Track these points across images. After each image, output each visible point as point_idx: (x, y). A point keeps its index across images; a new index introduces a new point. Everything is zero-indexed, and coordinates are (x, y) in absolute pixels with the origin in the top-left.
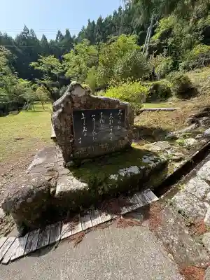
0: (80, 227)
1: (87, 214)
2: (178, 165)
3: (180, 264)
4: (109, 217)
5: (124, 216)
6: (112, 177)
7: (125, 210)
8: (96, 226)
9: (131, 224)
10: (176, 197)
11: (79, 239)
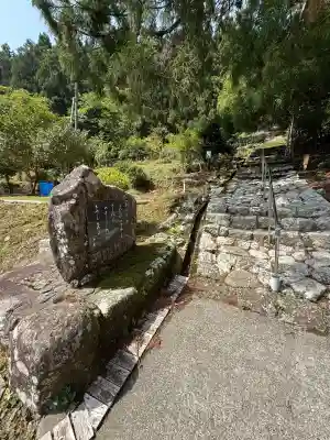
0: (148, 336)
1: (143, 323)
2: (184, 248)
3: (224, 301)
4: (166, 311)
5: (176, 301)
6: (148, 273)
7: (174, 298)
8: (162, 324)
9: (185, 303)
10: (199, 269)
11: (157, 342)
